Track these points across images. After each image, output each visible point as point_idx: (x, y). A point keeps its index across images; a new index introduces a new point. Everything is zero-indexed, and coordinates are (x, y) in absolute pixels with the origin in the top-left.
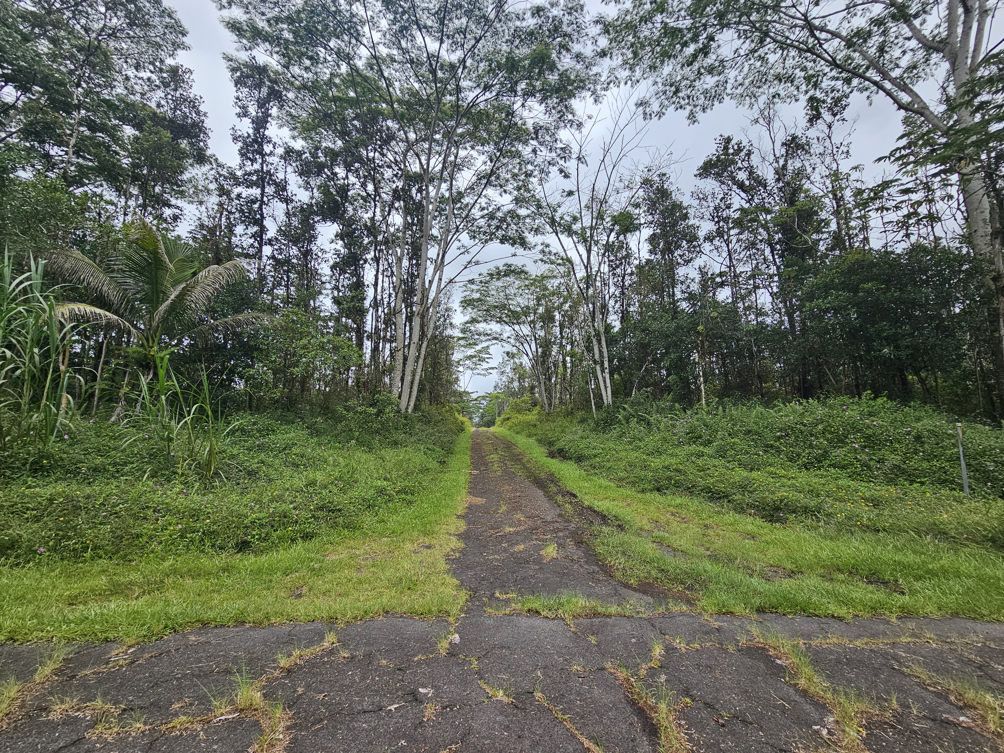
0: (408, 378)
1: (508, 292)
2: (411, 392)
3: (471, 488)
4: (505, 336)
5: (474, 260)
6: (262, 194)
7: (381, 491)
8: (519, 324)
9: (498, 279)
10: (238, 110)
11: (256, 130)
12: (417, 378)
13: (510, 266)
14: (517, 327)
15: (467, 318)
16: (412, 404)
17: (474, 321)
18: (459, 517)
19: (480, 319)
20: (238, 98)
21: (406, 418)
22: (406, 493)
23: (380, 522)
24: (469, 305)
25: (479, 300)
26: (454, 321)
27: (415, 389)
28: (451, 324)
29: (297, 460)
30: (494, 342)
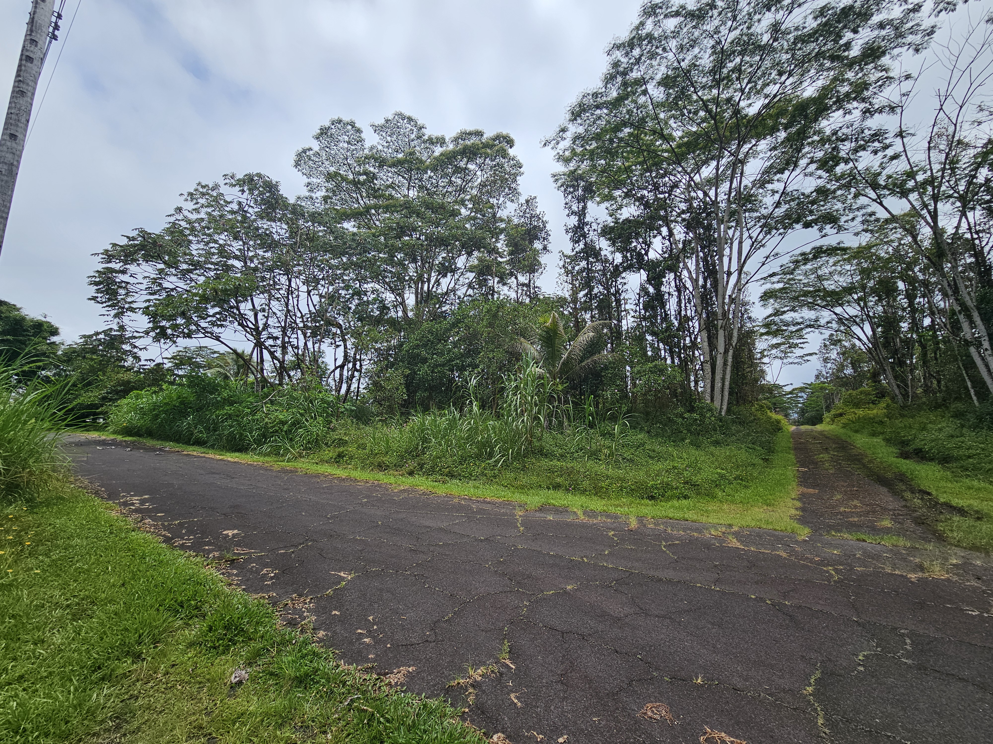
0: (718, 385)
1: (820, 272)
2: (722, 396)
3: (801, 482)
4: (823, 322)
5: (772, 254)
6: (588, 264)
7: (722, 476)
8: (841, 305)
9: (805, 264)
10: (567, 211)
11: (580, 220)
12: (727, 383)
13: (821, 247)
14: (838, 310)
15: (769, 311)
16: (725, 407)
17: (777, 313)
18: (793, 499)
19: (786, 309)
20: (566, 204)
21: (721, 420)
22: (741, 480)
23: (729, 496)
24: (770, 297)
25: (783, 289)
26: (753, 315)
27: (726, 393)
28: (750, 318)
29: (651, 454)
30: (809, 330)
